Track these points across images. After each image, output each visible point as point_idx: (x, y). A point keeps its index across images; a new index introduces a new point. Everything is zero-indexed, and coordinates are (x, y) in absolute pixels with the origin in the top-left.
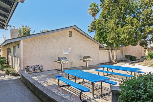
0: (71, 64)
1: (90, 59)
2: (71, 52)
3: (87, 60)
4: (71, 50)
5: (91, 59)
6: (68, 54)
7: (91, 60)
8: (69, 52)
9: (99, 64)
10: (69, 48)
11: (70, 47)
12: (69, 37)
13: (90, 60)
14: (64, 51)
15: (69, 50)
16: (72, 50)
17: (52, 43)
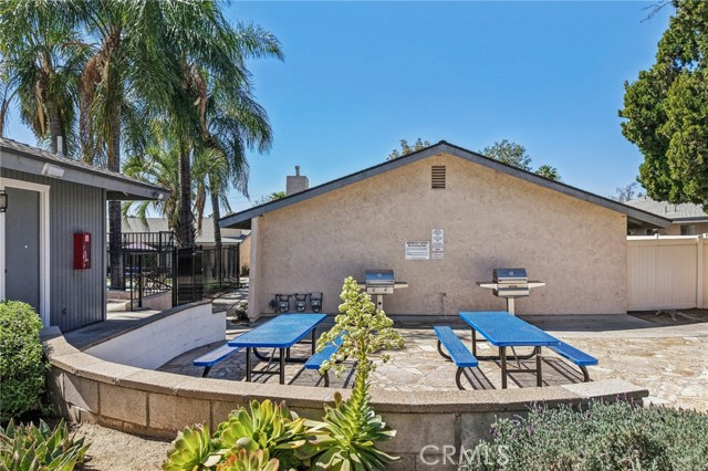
0: (442, 301)
1: (525, 286)
2: (441, 249)
3: (501, 286)
4: (441, 241)
5: (530, 286)
6: (428, 258)
7: (527, 289)
8: (431, 252)
9: (629, 313)
10: (434, 235)
11: (437, 227)
12: (434, 190)
13: (519, 286)
14: (407, 246)
15: (434, 241)
16: (445, 242)
17: (358, 218)
